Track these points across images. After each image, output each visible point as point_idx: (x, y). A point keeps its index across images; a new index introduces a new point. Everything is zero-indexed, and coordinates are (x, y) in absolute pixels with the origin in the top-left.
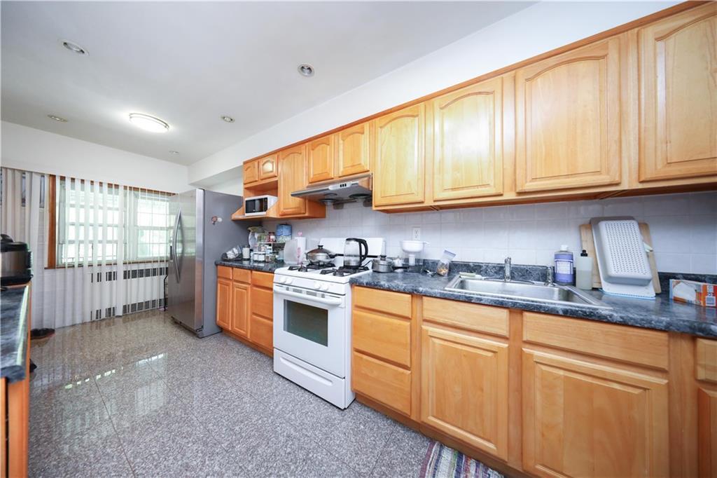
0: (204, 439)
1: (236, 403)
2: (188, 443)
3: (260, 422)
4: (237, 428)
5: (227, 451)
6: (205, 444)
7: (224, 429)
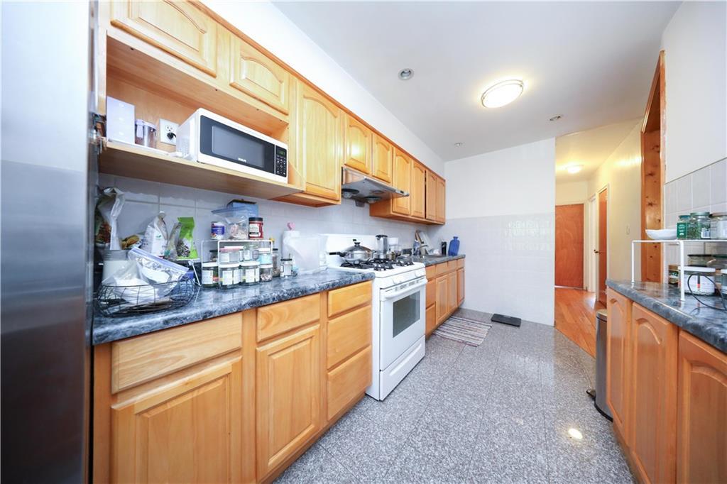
0: (485, 436)
1: (436, 427)
2: (496, 450)
3: (450, 399)
4: (462, 414)
5: (483, 413)
6: (488, 433)
7: (468, 423)
